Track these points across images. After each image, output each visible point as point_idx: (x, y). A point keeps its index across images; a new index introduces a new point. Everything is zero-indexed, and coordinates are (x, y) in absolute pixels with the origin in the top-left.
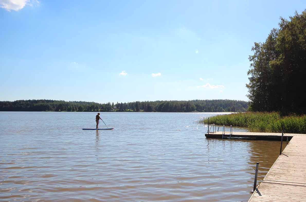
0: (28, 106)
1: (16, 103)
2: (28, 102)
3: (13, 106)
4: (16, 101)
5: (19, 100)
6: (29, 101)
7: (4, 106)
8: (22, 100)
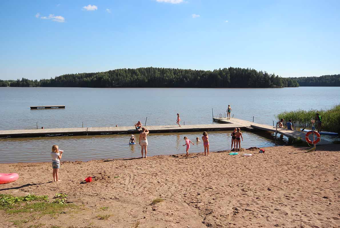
0: (333, 82)
1: (321, 78)
2: (334, 77)
3: (318, 81)
4: (321, 76)
5: (325, 75)
6: (335, 75)
7: (310, 81)
8: (327, 76)
